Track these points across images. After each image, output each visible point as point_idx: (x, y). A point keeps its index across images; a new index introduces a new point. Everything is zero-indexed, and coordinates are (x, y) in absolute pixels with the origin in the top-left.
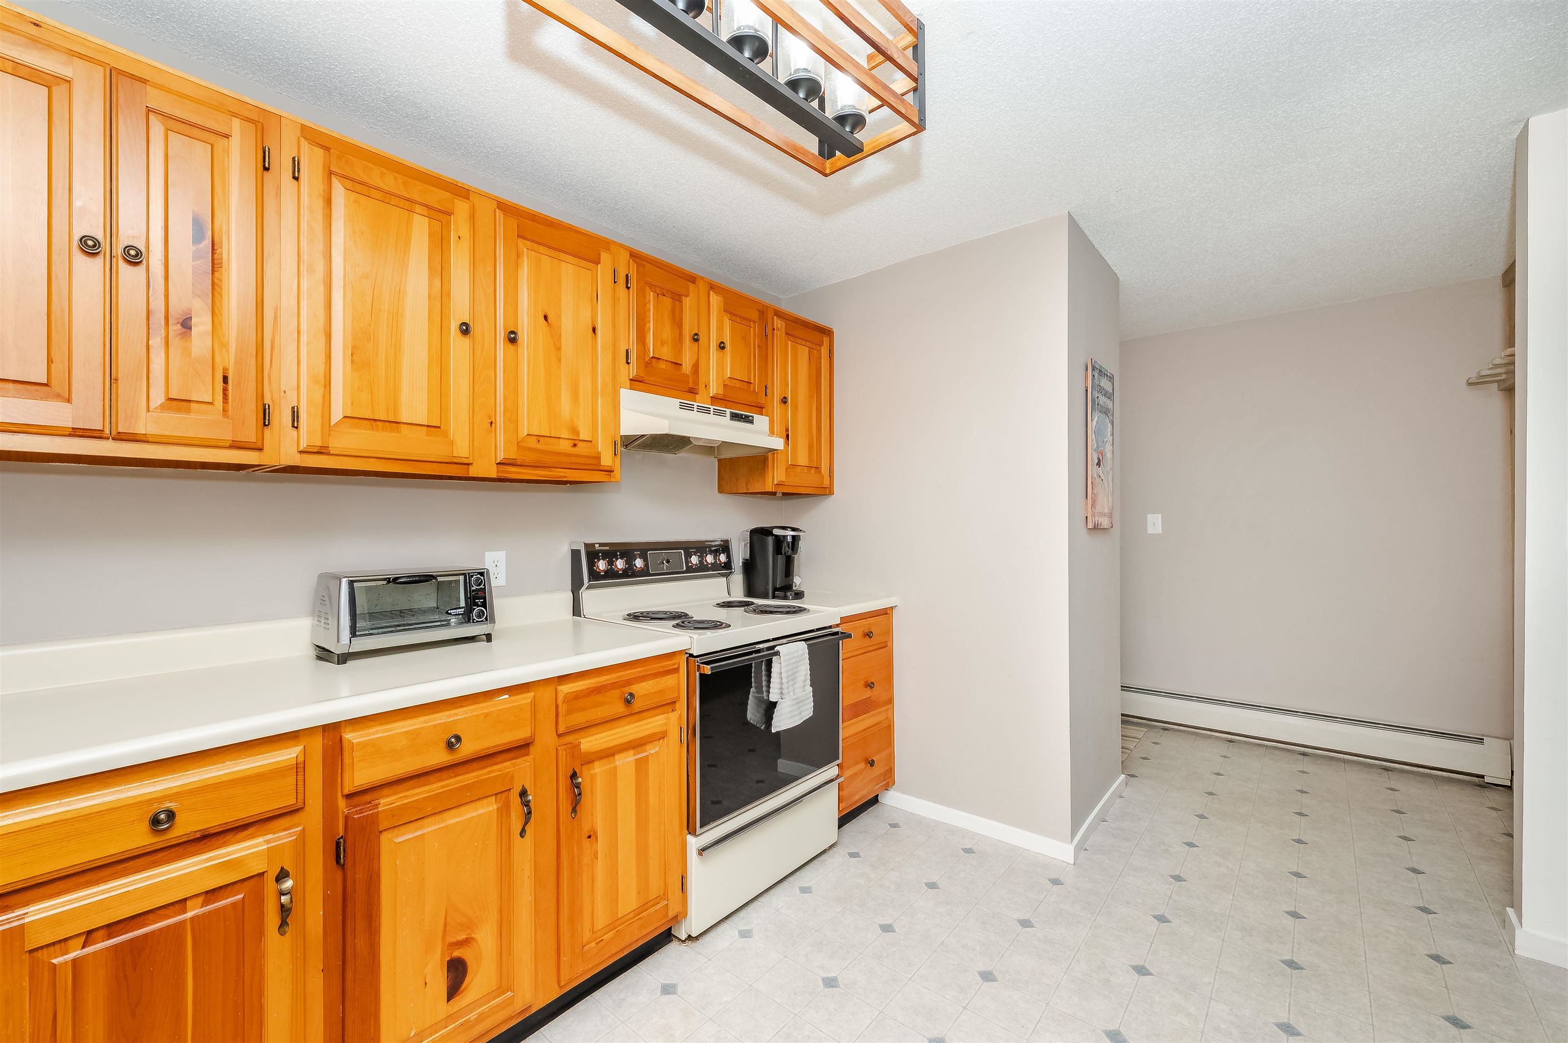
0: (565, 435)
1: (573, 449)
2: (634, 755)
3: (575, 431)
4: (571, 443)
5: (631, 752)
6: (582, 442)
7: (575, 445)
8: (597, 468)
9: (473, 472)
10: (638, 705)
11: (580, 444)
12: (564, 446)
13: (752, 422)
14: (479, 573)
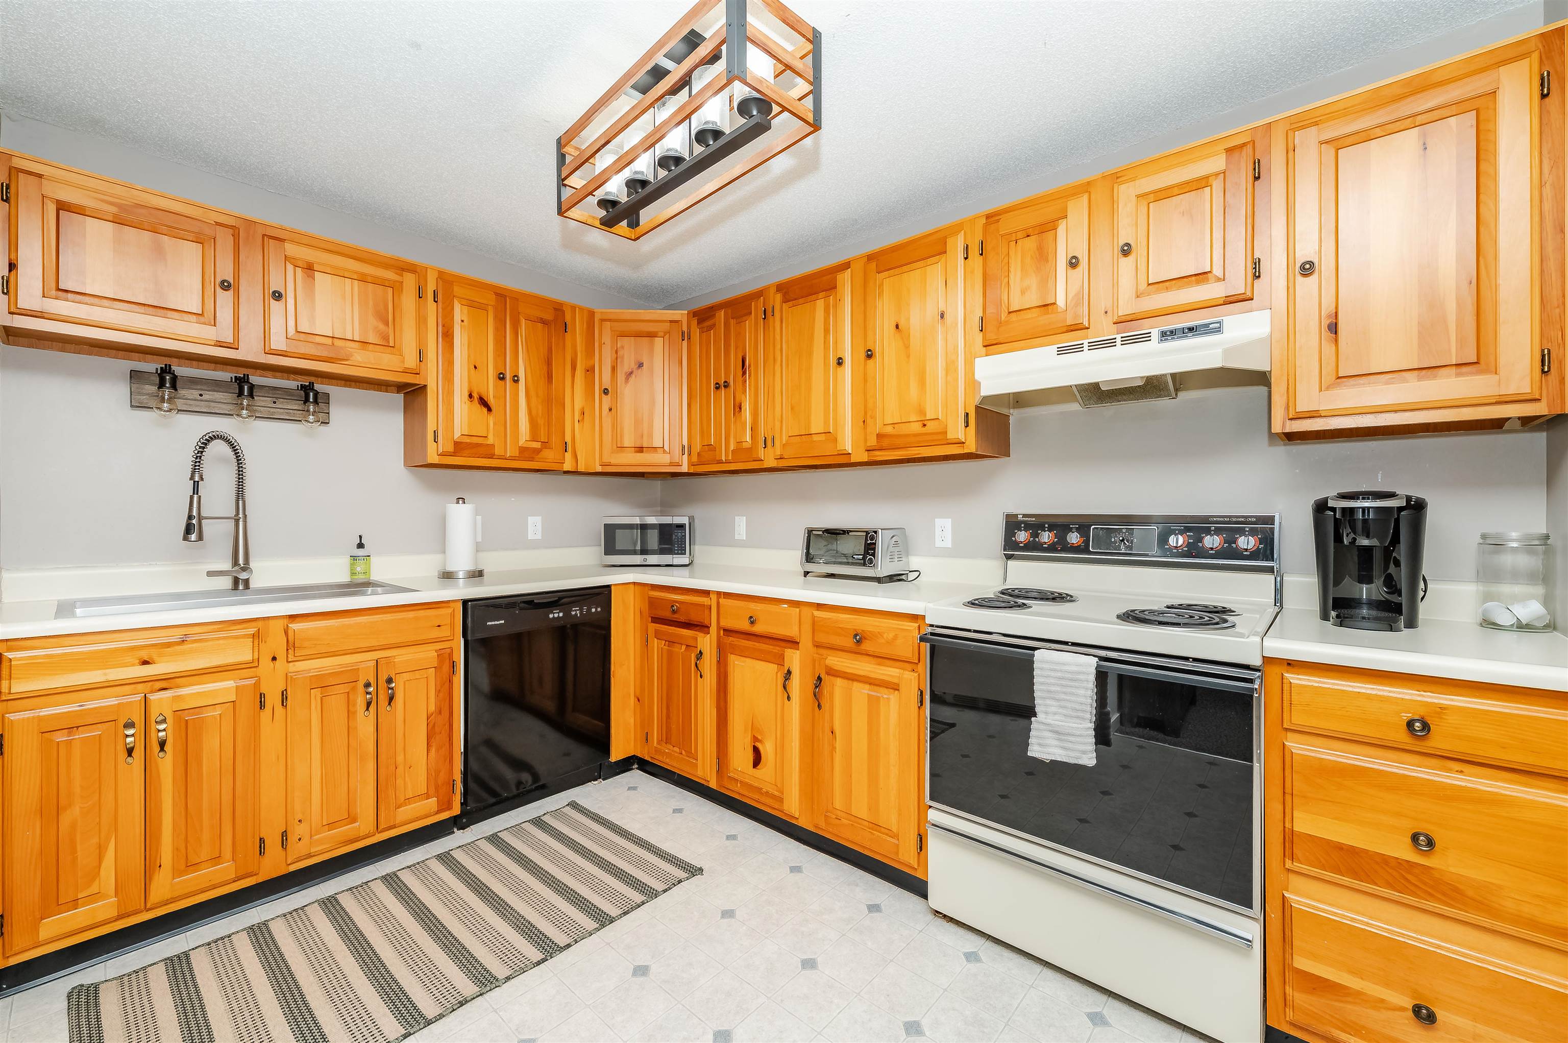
0: (913, 418)
1: (924, 429)
2: (869, 690)
3: (922, 412)
4: (920, 424)
5: (867, 686)
6: (930, 421)
7: (925, 425)
8: (945, 443)
9: (854, 459)
10: (866, 646)
11: (928, 424)
12: (916, 428)
13: (1219, 330)
14: (874, 532)
